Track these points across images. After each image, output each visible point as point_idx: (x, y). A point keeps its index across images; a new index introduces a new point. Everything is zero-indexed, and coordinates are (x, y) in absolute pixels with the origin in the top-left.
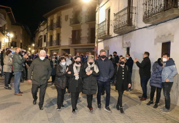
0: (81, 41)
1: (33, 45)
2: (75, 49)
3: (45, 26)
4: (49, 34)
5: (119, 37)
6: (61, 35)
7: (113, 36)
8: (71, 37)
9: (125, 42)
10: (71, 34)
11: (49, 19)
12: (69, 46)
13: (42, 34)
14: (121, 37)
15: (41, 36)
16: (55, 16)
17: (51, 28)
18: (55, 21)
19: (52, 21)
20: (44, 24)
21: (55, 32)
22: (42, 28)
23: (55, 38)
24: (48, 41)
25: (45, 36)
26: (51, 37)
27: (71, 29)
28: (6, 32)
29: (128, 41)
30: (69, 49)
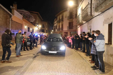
0: (73, 28)
1: (53, 31)
2: (71, 32)
3: (57, 21)
4: (58, 25)
5: (86, 23)
6: (64, 25)
7: (84, 23)
8: (68, 26)
9: (89, 26)
10: (68, 24)
11: (58, 17)
12: (67, 31)
13: (55, 25)
14: (87, 23)
15: (55, 26)
16: (61, 16)
17: (59, 22)
18: (61, 18)
19: (59, 18)
20: (56, 20)
21: (61, 24)
22: (55, 22)
23: (61, 27)
24: (58, 28)
25: (56, 26)
26: (59, 26)
27: (68, 22)
28: (37, 25)
29: (90, 25)
30: (67, 32)
